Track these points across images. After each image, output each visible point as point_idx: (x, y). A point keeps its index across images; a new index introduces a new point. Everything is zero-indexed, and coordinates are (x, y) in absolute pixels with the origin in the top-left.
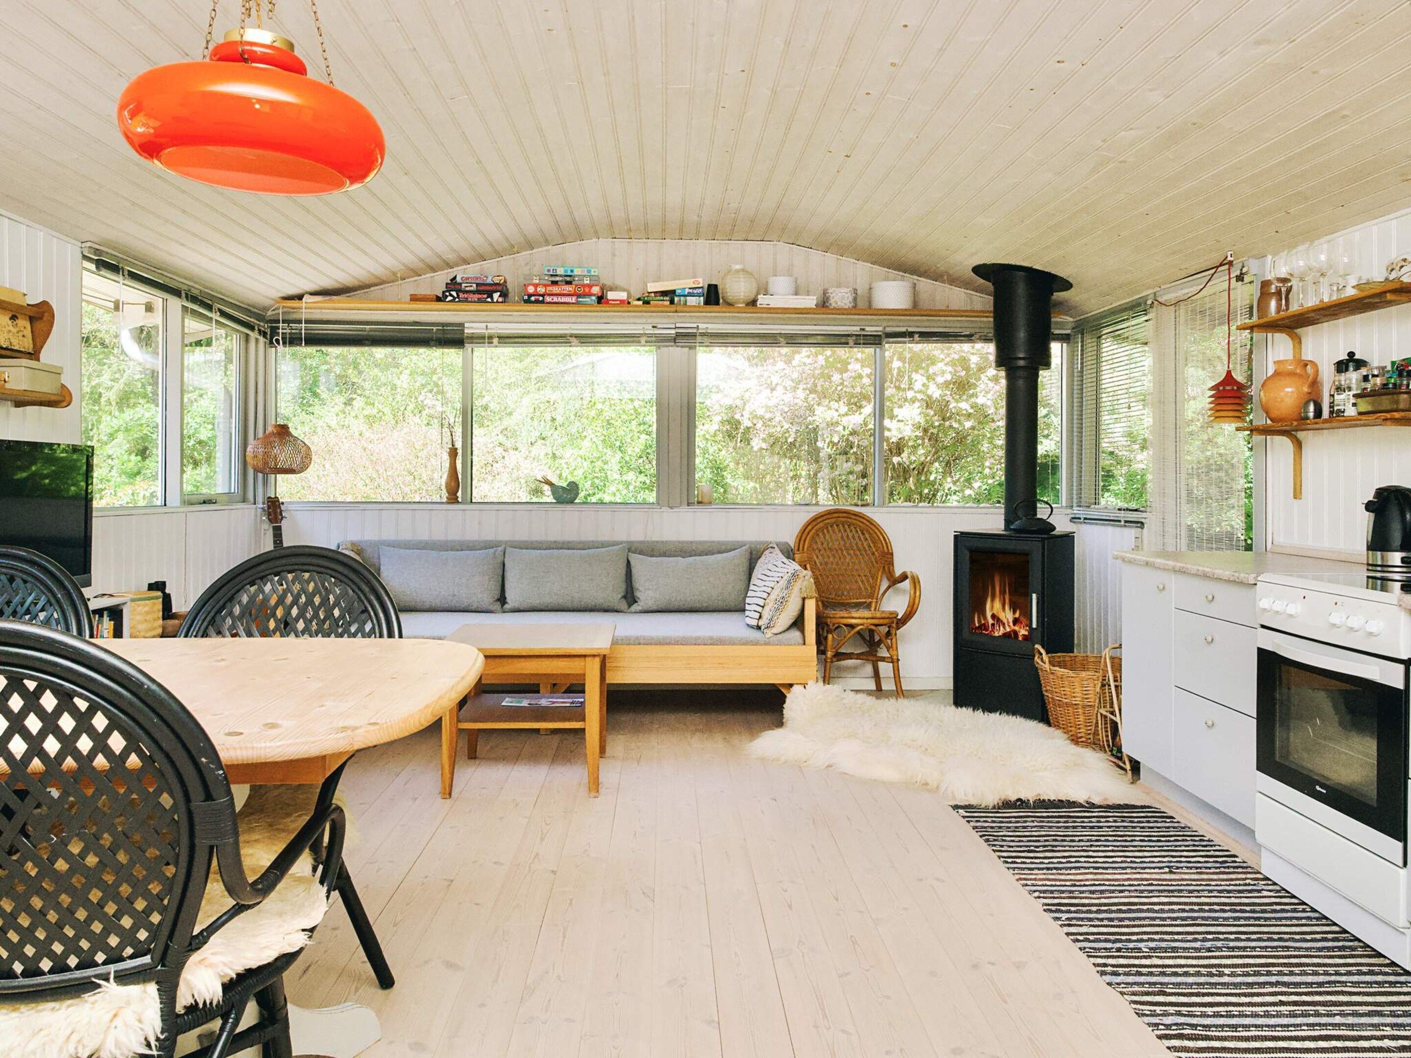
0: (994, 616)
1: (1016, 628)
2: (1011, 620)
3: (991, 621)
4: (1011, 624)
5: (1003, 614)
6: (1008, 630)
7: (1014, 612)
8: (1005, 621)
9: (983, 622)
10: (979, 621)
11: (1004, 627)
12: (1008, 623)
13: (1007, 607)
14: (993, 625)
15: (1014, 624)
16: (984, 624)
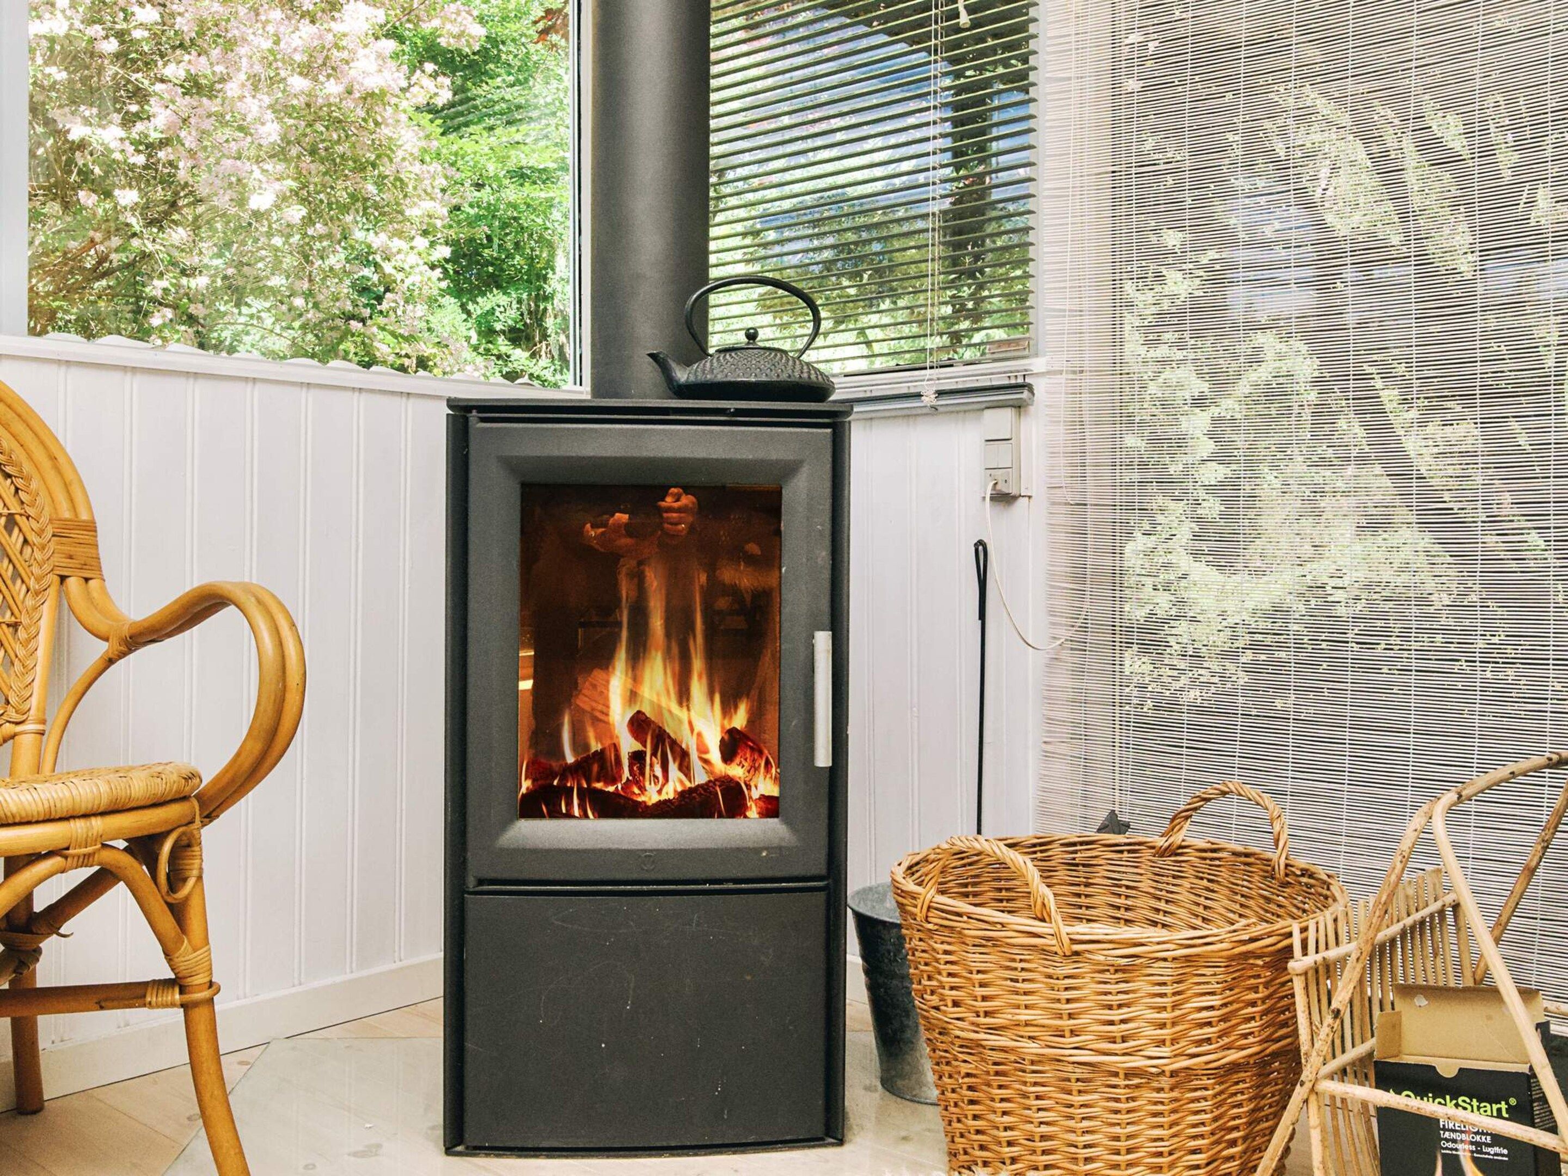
0: (639, 724)
1: (736, 771)
2: (713, 740)
3: (628, 744)
4: (715, 755)
5: (682, 714)
6: (700, 778)
7: (728, 708)
8: (690, 743)
9: (595, 746)
10: (579, 743)
11: (685, 768)
12: (703, 749)
13: (698, 688)
14: (637, 757)
15: (728, 757)
16: (600, 755)
